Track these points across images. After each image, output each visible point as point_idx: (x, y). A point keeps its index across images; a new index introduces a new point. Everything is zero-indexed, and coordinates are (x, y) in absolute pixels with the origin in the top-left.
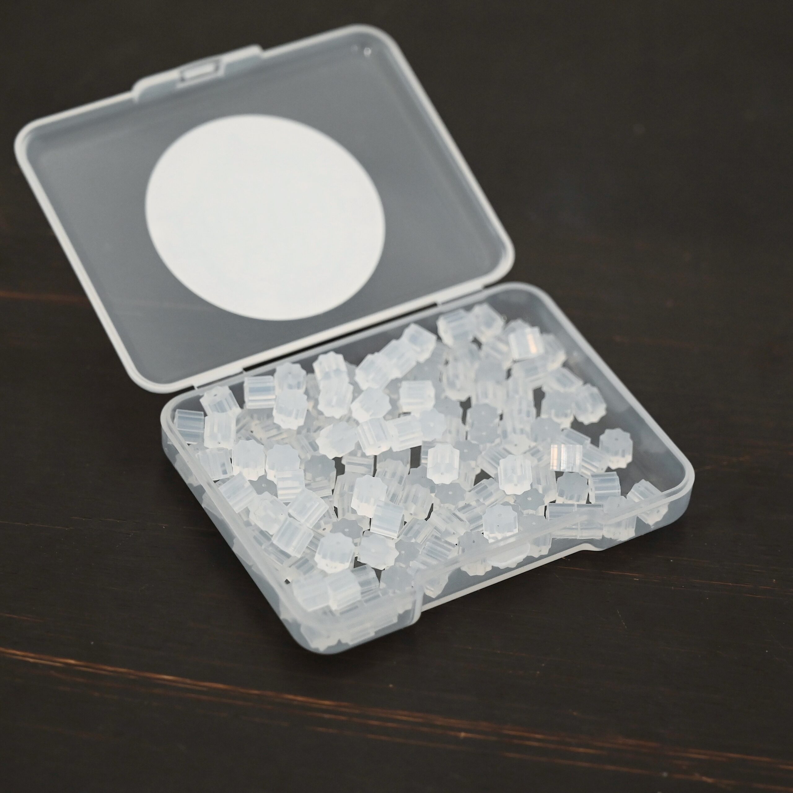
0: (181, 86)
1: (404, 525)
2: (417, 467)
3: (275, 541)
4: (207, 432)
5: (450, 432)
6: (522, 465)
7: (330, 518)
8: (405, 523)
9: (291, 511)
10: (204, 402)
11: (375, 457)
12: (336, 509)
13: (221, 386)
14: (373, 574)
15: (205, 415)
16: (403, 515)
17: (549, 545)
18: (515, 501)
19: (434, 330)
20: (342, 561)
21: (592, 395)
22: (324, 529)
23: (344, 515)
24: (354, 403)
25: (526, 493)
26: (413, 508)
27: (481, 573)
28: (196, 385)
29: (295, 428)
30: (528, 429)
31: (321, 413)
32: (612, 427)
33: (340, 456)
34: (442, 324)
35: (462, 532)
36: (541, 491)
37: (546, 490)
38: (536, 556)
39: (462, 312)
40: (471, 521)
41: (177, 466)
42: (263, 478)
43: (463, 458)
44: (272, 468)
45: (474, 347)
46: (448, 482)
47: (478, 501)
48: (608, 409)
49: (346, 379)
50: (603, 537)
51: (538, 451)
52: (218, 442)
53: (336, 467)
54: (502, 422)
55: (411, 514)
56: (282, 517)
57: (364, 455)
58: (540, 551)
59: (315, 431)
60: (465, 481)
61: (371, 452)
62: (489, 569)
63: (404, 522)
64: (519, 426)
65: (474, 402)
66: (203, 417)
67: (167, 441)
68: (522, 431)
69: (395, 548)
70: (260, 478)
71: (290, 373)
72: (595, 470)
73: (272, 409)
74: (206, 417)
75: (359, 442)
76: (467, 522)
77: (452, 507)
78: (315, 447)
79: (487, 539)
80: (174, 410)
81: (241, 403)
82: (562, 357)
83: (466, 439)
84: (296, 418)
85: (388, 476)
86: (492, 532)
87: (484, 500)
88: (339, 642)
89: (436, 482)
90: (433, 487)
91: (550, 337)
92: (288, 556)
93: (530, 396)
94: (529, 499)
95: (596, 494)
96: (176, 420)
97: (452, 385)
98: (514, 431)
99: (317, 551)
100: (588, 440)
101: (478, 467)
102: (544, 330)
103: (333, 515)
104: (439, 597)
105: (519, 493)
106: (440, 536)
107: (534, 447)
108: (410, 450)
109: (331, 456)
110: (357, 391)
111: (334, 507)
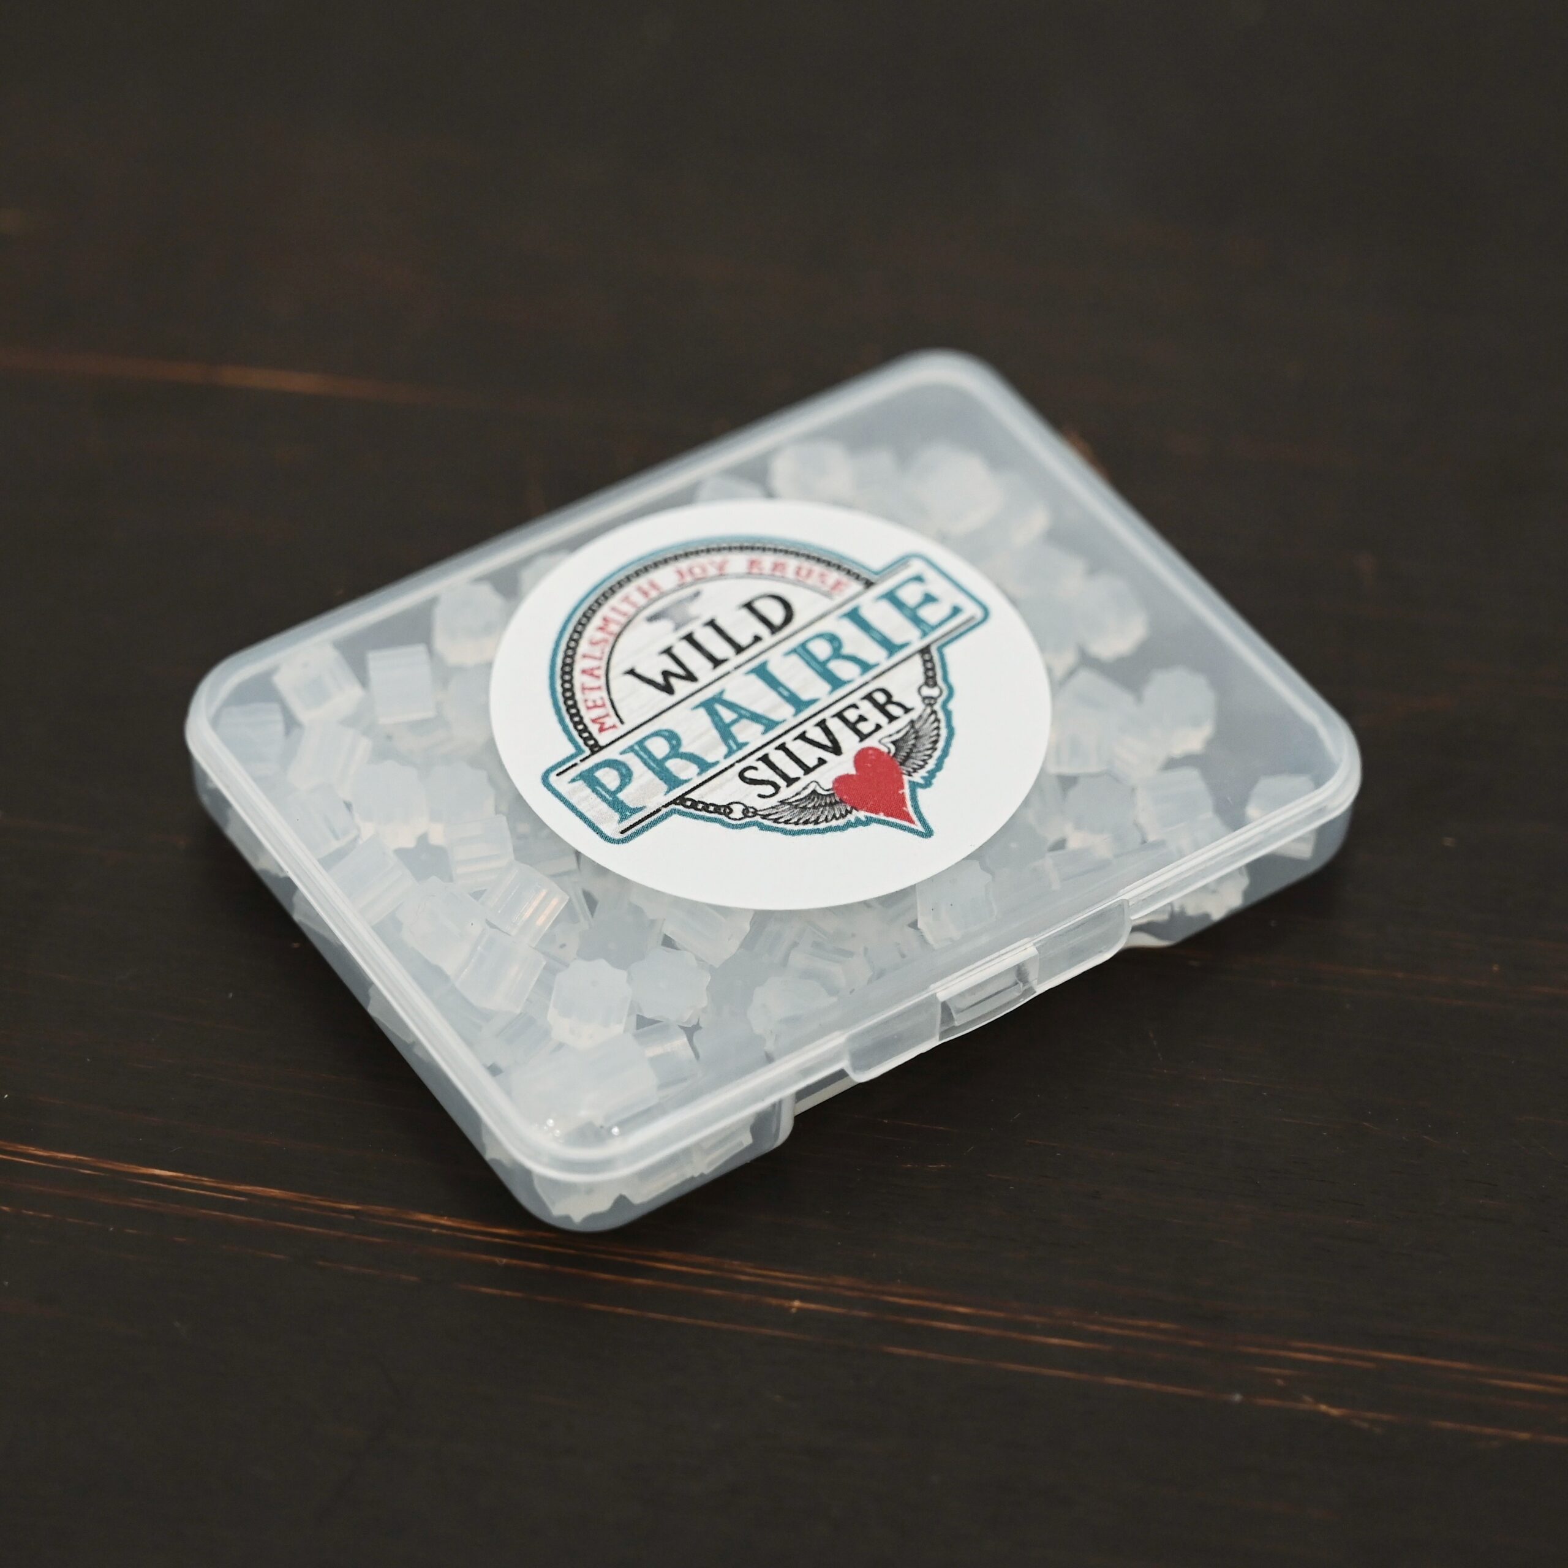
7: (576, 921)
10: (283, 681)
14: (682, 1039)
20: (606, 1023)
21: (1115, 597)
22: (563, 946)
32: (1169, 665)
41: (234, 836)
42: (423, 843)
48: (1151, 625)
56: (474, 929)
67: (205, 782)
70: (416, 841)
88: (621, 1200)
91: (1016, 479)
92: (487, 1016)
103: (583, 910)
111: (584, 891)
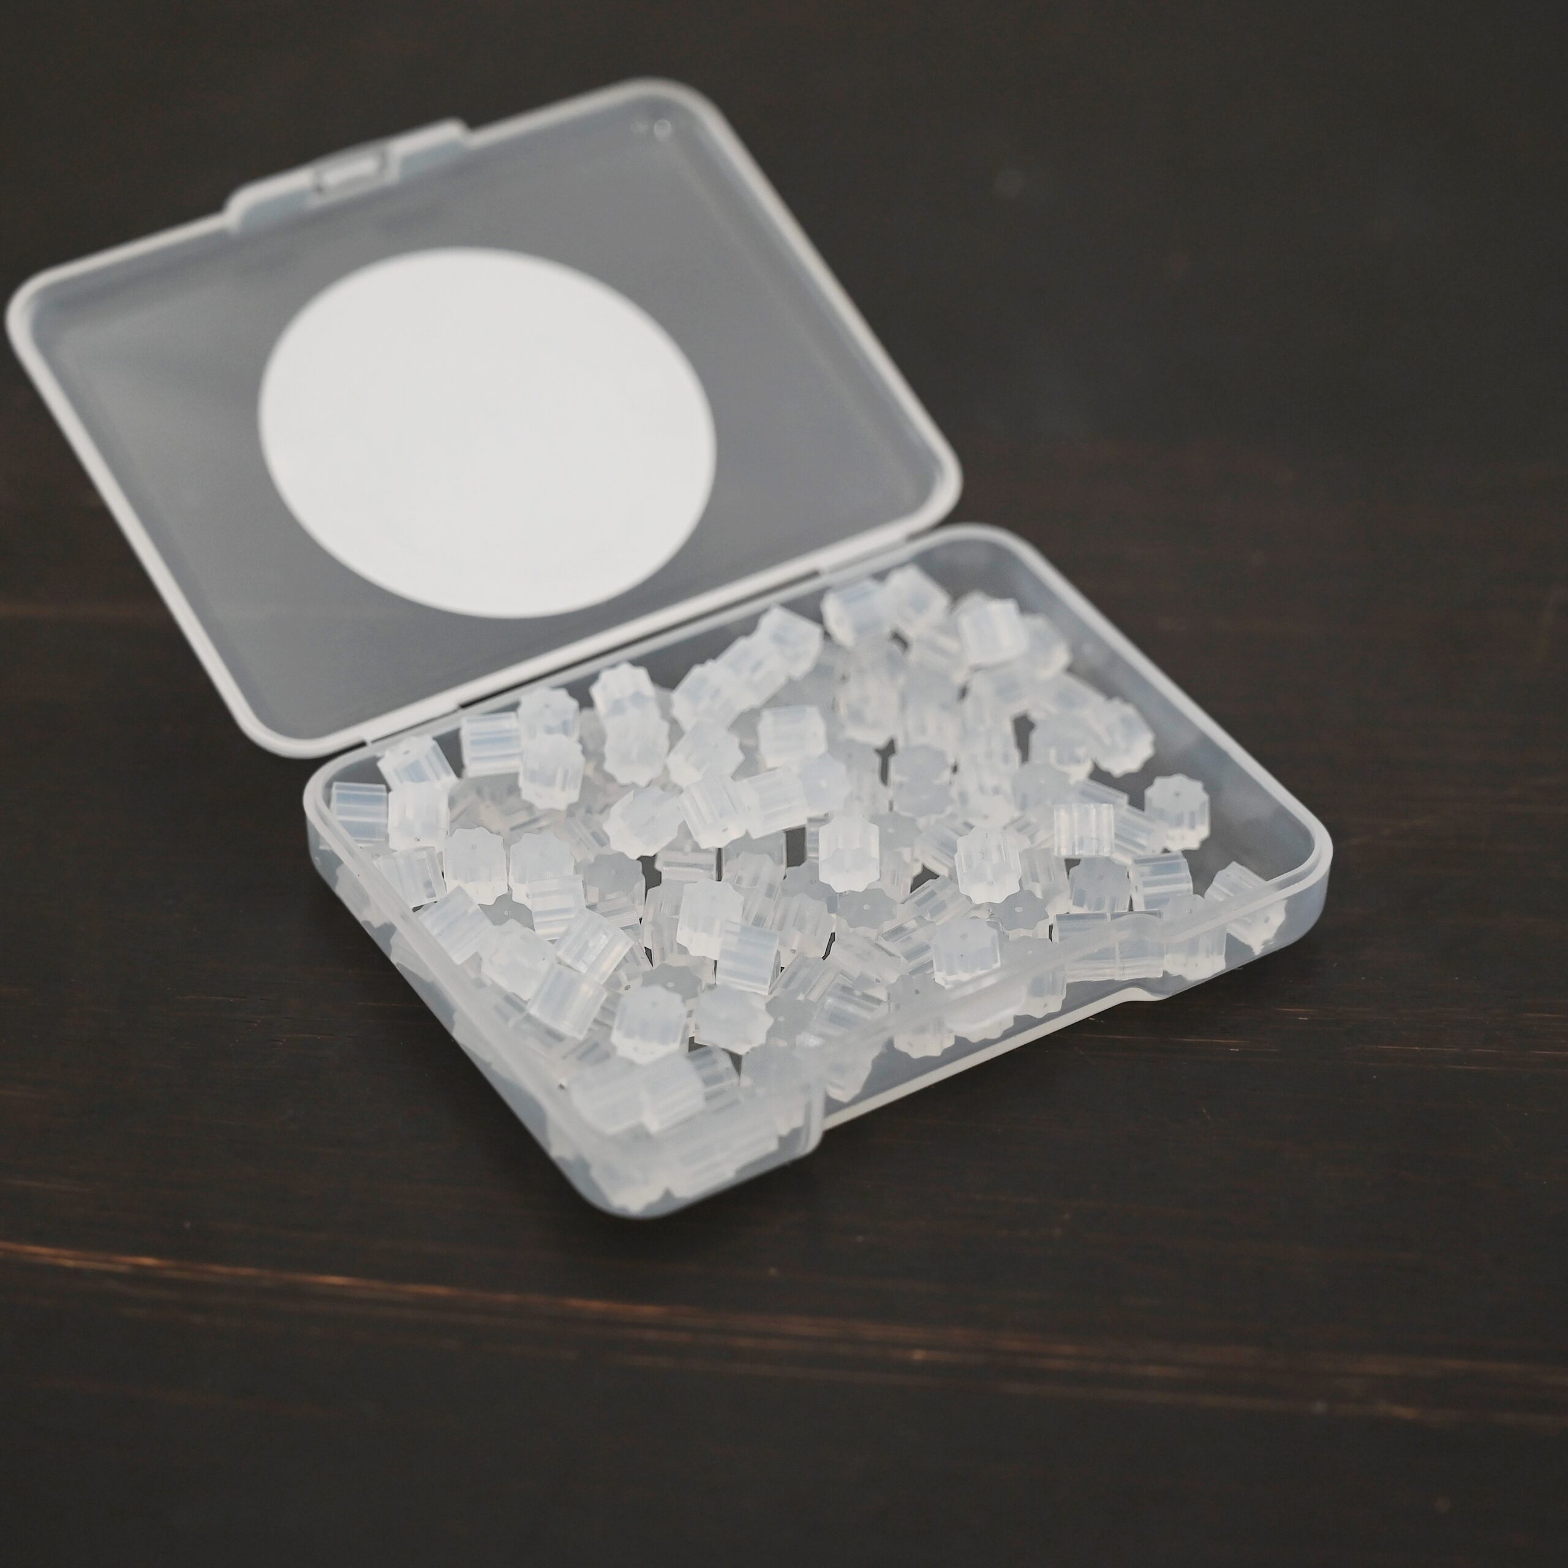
0: (315, 202)
1: (781, 971)
2: (799, 865)
3: (533, 1011)
4: (393, 820)
5: (859, 798)
6: (999, 847)
7: (638, 964)
8: (782, 968)
9: (560, 953)
10: (384, 766)
11: (720, 850)
12: (648, 952)
13: (417, 735)
14: (727, 1063)
15: (389, 790)
16: (778, 953)
17: (1062, 994)
18: (992, 915)
19: (818, 618)
20: (664, 1040)
21: (1125, 721)
22: (627, 987)
23: (663, 958)
24: (672, 754)
25: (1011, 900)
26: (796, 941)
27: (935, 1051)
28: (368, 738)
29: (562, 806)
30: (1007, 786)
31: (610, 778)
32: (1168, 773)
33: (651, 854)
34: (831, 608)
35: (892, 977)
36: (1039, 895)
37: (1050, 895)
38: (1039, 1015)
39: (870, 585)
40: (910, 956)
41: (342, 890)
42: (505, 900)
43: (886, 842)
44: (521, 881)
45: (895, 647)
46: (860, 888)
47: (920, 918)
48: (1156, 744)
49: (654, 712)
50: (1165, 973)
51: (1028, 825)
52: (416, 838)
53: (643, 873)
54: (957, 776)
55: (794, 951)
56: (544, 967)
57: (696, 848)
58: (1045, 1005)
59: (601, 812)
60: (894, 883)
61: (711, 841)
62: (950, 1043)
63: (780, 969)
64: (990, 782)
65: (900, 744)
66: (385, 794)
67: (318, 844)
68: (996, 791)
69: (767, 1010)
70: (499, 899)
71: (547, 706)
72: (1140, 853)
73: (516, 775)
74: (390, 794)
75: (686, 823)
76: (903, 959)
77: (873, 933)
78: (601, 840)
79: (941, 986)
80: (329, 786)
81: (458, 767)
82: (1061, 657)
83: (891, 809)
84: (563, 789)
85: (744, 884)
86: (951, 972)
87: (932, 916)
88: (668, 1194)
89: (838, 889)
90: (833, 900)
91: (1038, 622)
92: (558, 1037)
93: (1008, 728)
94: (1018, 910)
95: (1146, 897)
96: (334, 803)
97: (857, 717)
98: (982, 789)
99: (616, 1024)
100: (1123, 799)
101: (917, 860)
102: (1025, 608)
103: (642, 958)
104: (855, 1101)
105: (999, 899)
106: (850, 986)
107: (1020, 818)
108: (784, 835)
109: (634, 855)
110: (676, 732)
111: (645, 948)
